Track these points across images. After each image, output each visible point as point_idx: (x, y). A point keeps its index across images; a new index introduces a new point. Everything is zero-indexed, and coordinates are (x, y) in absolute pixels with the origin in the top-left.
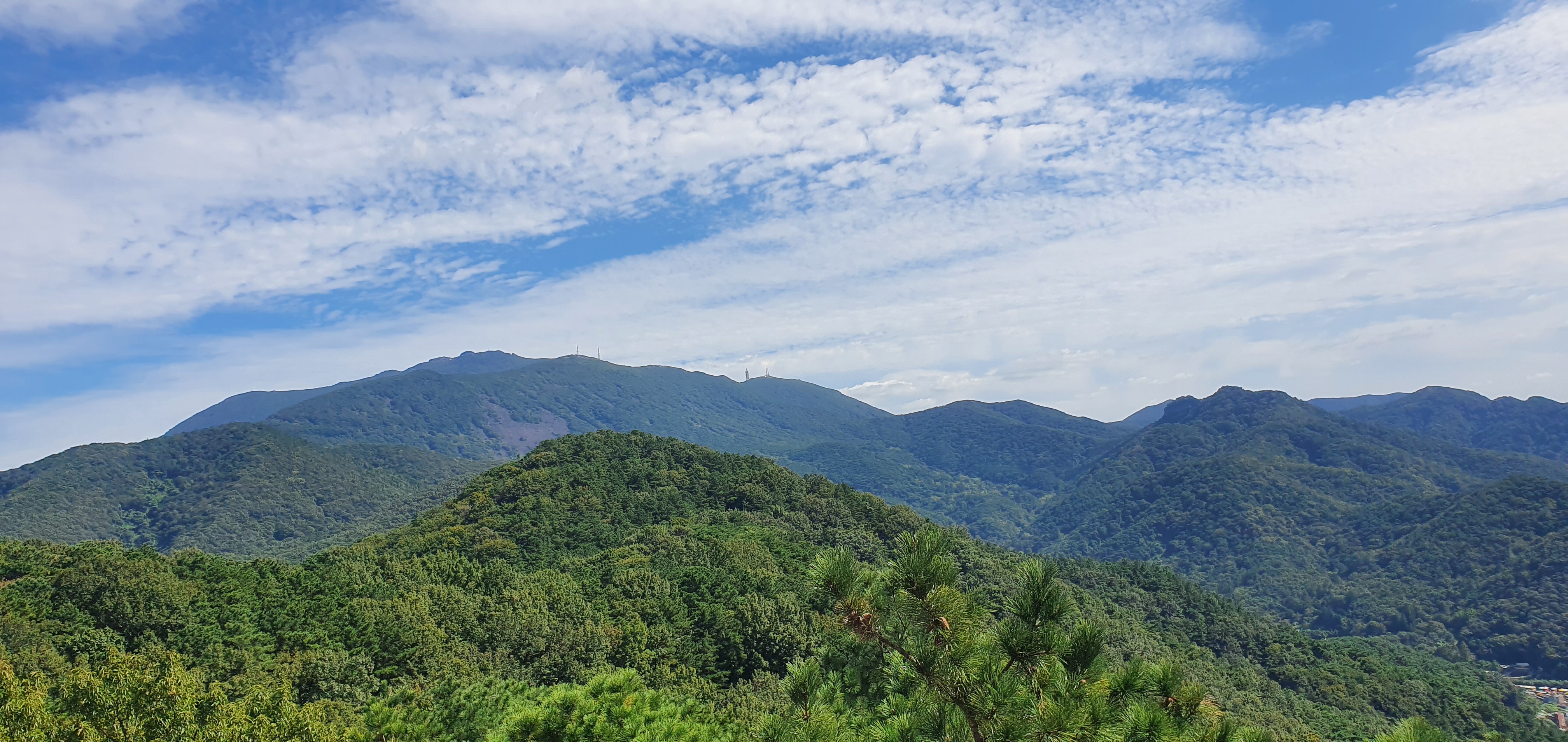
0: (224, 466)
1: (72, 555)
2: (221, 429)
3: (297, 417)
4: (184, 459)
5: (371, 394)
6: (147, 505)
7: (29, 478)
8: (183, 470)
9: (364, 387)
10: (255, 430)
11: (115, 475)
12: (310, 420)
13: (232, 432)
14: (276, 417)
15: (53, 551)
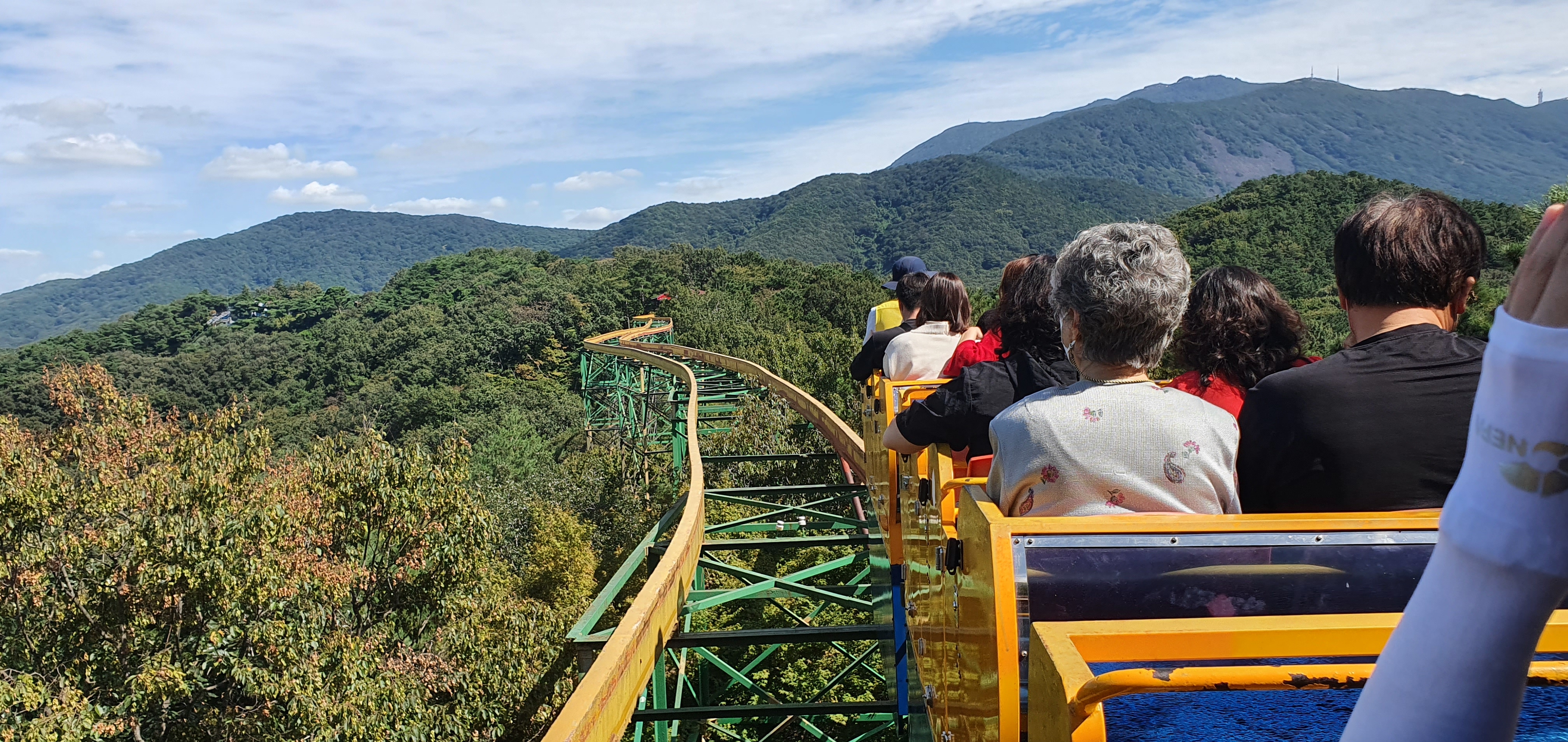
0: (940, 197)
1: (816, 274)
2: (939, 161)
3: (1008, 148)
4: (907, 190)
5: (1082, 125)
6: (875, 231)
7: (785, 204)
8: (905, 200)
9: (1075, 118)
10: (969, 162)
11: (850, 203)
12: (1021, 152)
13: (948, 164)
14: (989, 149)
15: (804, 270)
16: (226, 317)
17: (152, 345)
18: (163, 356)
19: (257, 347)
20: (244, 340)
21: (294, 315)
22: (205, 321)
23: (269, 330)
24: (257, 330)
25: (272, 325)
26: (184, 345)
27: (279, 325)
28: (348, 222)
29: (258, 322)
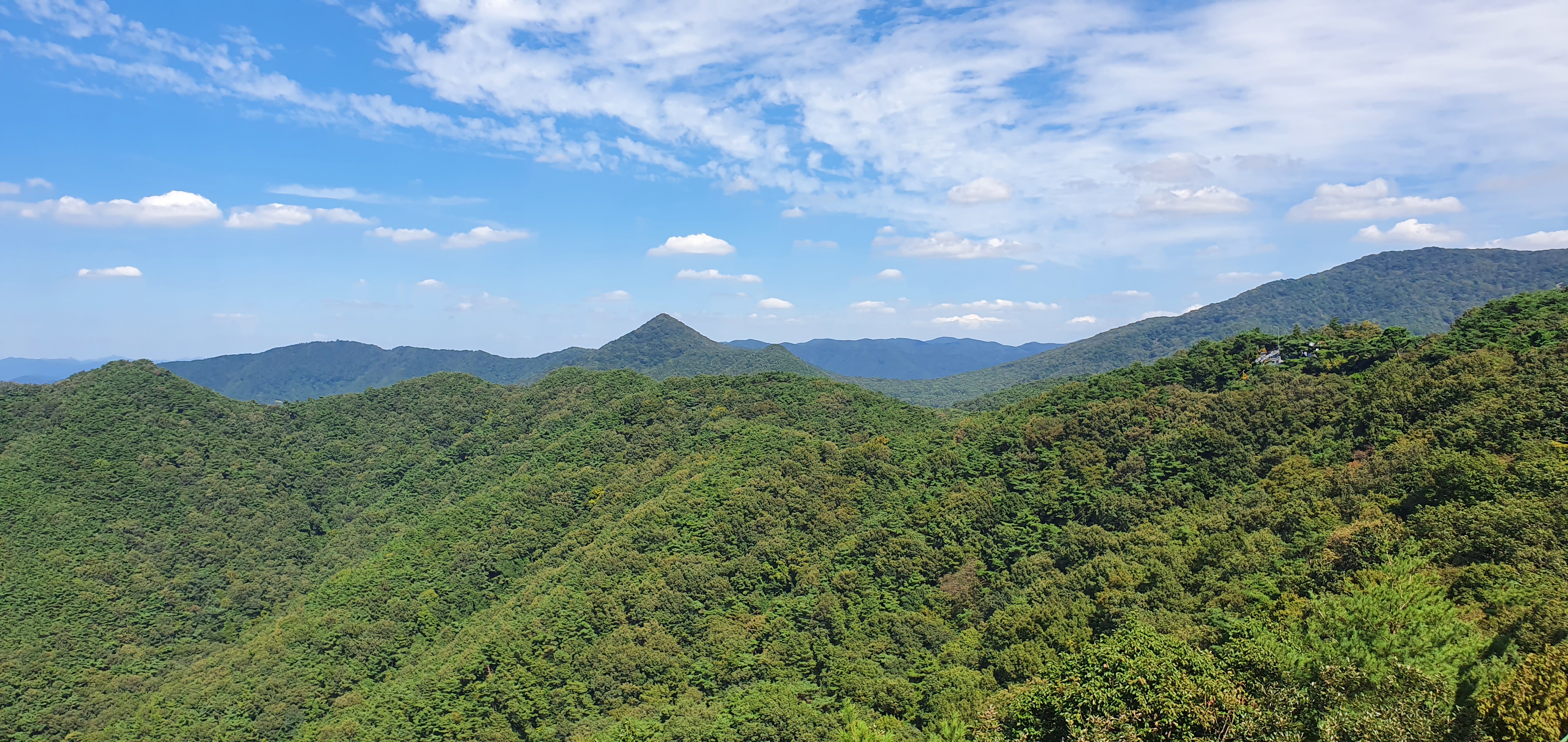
16: (1275, 356)
17: (1201, 381)
18: (1210, 392)
19: (1301, 388)
20: (1290, 380)
21: (1346, 357)
22: (1254, 360)
23: (1317, 371)
24: (1305, 371)
25: (1322, 366)
26: (1229, 382)
27: (1329, 366)
28: (1441, 260)
29: (1307, 362)
